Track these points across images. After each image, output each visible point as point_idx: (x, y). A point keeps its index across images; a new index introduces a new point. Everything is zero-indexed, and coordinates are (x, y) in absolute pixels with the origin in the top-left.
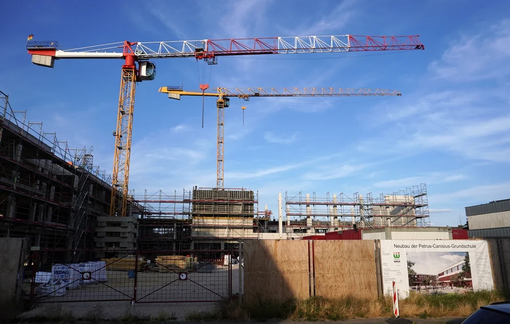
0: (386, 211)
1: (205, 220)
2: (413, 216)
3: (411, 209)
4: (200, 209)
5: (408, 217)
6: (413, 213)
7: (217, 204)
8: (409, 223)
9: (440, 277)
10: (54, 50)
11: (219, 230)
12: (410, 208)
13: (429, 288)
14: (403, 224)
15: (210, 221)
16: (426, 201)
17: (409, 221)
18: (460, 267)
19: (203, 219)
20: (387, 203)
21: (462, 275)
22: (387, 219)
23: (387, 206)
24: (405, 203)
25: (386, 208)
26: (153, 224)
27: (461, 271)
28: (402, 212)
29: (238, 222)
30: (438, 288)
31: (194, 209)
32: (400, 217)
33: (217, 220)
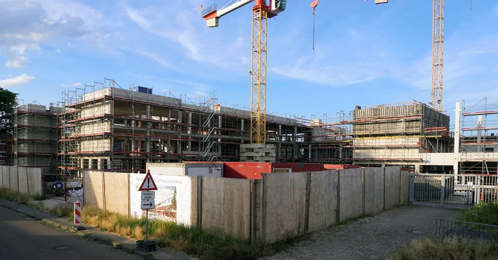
1: (365, 141)
4: (360, 130)
7: (377, 123)
9: (158, 206)
10: (215, 12)
11: (380, 150)
13: (152, 214)
15: (369, 142)
18: (170, 201)
19: (363, 139)
21: (171, 207)
26: (319, 146)
27: (171, 203)
29: (399, 141)
30: (156, 215)
31: (354, 130)
33: (377, 140)
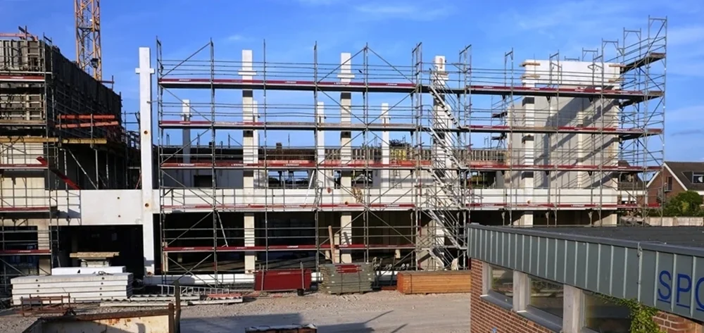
0: (524, 111)
2: (610, 131)
3: (609, 107)
5: (594, 133)
6: (611, 122)
8: (598, 155)
12: (607, 102)
14: (580, 155)
16: (661, 80)
17: (599, 144)
20: (530, 84)
22: (524, 140)
23: (529, 96)
24: (591, 88)
25: (525, 102)
28: (581, 116)
32: (573, 133)
